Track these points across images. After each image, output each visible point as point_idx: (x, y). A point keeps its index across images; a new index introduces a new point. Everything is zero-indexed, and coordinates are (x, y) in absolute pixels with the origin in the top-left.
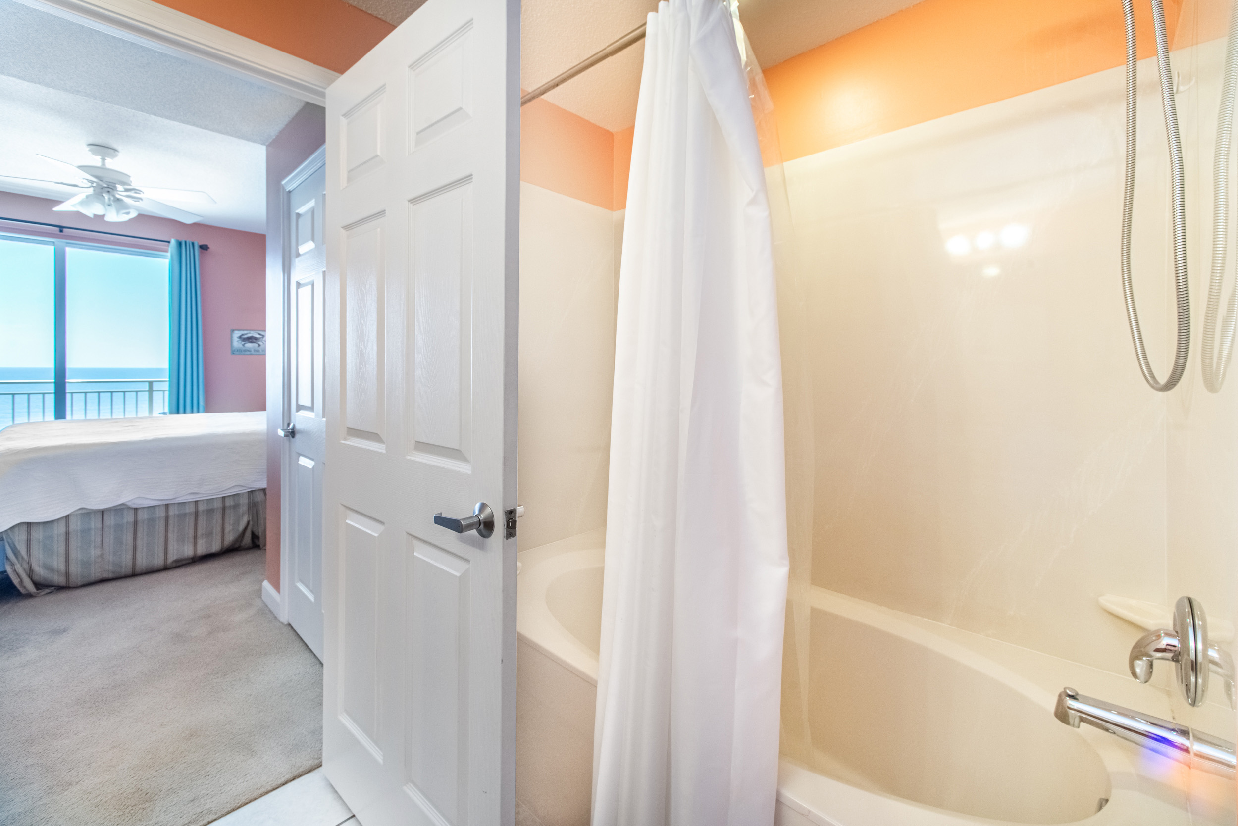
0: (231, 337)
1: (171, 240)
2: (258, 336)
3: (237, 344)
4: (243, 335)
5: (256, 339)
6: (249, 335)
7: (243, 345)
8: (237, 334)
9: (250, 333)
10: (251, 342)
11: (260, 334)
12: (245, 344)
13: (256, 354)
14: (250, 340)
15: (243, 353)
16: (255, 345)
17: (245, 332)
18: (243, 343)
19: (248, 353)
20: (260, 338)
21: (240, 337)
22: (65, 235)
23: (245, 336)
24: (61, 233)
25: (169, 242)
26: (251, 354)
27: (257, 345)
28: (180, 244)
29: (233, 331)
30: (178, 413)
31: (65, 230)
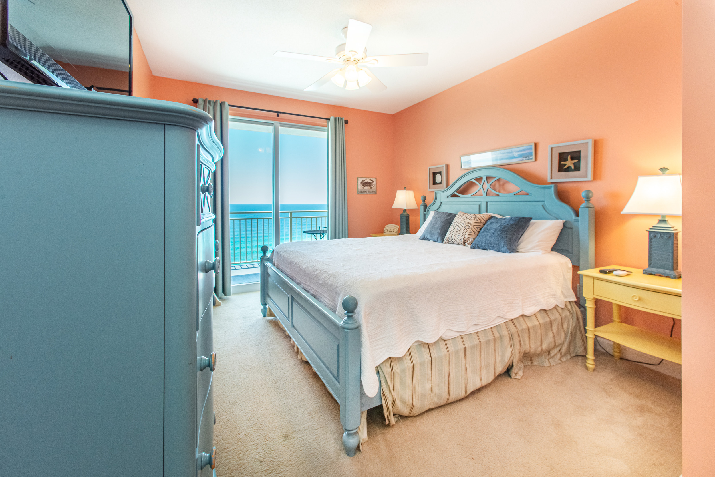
0: (357, 183)
1: (330, 117)
2: (370, 182)
3: (360, 187)
4: (363, 181)
5: (370, 183)
6: (366, 181)
7: (363, 188)
8: (360, 180)
9: (366, 180)
10: (367, 186)
11: (371, 180)
12: (364, 187)
13: (369, 194)
14: (367, 185)
15: (363, 193)
16: (369, 188)
17: (364, 179)
18: (363, 186)
19: (366, 193)
20: (372, 183)
21: (361, 183)
22: (281, 119)
23: (364, 182)
24: (278, 117)
25: (329, 119)
26: (367, 194)
27: (370, 188)
28: (335, 119)
29: (358, 178)
30: (335, 238)
31: (280, 114)
